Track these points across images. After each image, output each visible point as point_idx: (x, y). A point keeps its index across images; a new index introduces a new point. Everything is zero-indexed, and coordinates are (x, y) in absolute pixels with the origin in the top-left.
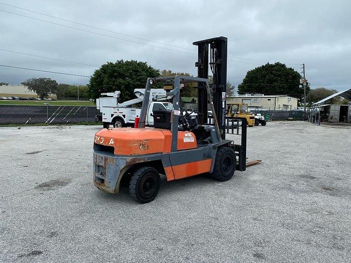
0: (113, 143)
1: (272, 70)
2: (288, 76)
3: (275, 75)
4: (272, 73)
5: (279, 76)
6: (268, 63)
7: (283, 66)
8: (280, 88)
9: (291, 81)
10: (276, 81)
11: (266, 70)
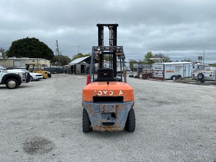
0: (122, 93)
1: (31, 42)
2: (42, 47)
3: (33, 46)
4: (31, 44)
5: (36, 46)
6: (28, 37)
7: (38, 40)
8: (37, 54)
9: (43, 50)
10: (34, 49)
11: (27, 42)
